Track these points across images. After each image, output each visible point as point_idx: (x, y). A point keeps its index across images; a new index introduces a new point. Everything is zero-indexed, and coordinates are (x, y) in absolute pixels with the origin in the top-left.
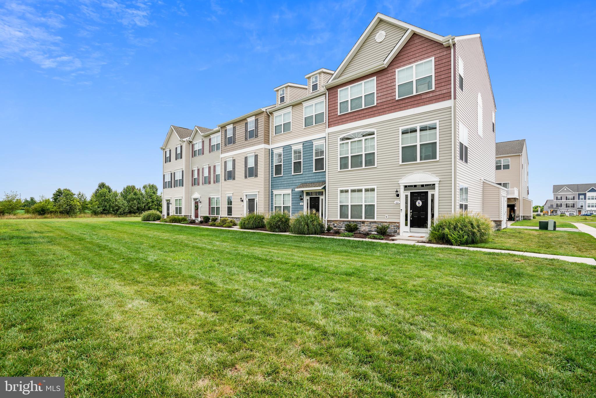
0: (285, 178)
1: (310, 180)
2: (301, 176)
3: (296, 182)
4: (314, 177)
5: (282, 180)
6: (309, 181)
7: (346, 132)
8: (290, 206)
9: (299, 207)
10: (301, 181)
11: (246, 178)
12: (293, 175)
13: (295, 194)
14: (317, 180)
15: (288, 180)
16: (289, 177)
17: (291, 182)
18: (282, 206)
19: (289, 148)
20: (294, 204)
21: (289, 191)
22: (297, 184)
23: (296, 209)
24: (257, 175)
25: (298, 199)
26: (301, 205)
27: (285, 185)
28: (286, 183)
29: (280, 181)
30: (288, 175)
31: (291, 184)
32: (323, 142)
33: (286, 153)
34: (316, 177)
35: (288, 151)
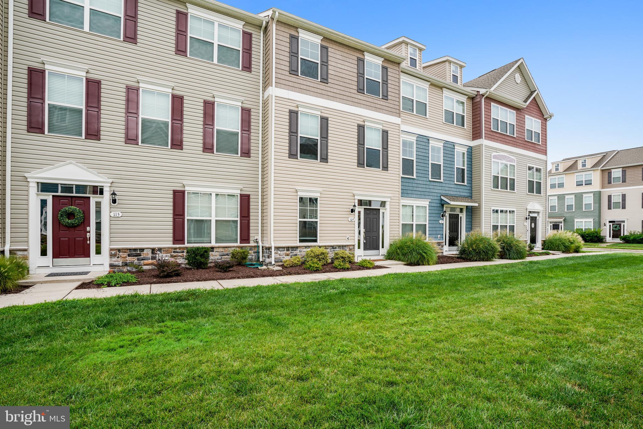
0: (418, 182)
1: (451, 193)
2: (441, 185)
3: (434, 191)
4: (455, 190)
5: (414, 185)
6: (449, 192)
7: (497, 151)
8: (426, 225)
9: (438, 226)
10: (440, 191)
11: (359, 165)
12: (430, 181)
13: (433, 208)
14: (458, 193)
15: (422, 186)
16: (425, 183)
17: (428, 190)
18: (415, 223)
19: (425, 140)
20: (432, 222)
21: (425, 203)
22: (436, 194)
23: (434, 229)
24: (387, 167)
25: (437, 215)
26: (440, 224)
27: (419, 193)
28: (420, 189)
29: (410, 185)
30: (423, 179)
31: (427, 194)
32: (465, 150)
33: (421, 147)
34: (458, 190)
35: (424, 144)
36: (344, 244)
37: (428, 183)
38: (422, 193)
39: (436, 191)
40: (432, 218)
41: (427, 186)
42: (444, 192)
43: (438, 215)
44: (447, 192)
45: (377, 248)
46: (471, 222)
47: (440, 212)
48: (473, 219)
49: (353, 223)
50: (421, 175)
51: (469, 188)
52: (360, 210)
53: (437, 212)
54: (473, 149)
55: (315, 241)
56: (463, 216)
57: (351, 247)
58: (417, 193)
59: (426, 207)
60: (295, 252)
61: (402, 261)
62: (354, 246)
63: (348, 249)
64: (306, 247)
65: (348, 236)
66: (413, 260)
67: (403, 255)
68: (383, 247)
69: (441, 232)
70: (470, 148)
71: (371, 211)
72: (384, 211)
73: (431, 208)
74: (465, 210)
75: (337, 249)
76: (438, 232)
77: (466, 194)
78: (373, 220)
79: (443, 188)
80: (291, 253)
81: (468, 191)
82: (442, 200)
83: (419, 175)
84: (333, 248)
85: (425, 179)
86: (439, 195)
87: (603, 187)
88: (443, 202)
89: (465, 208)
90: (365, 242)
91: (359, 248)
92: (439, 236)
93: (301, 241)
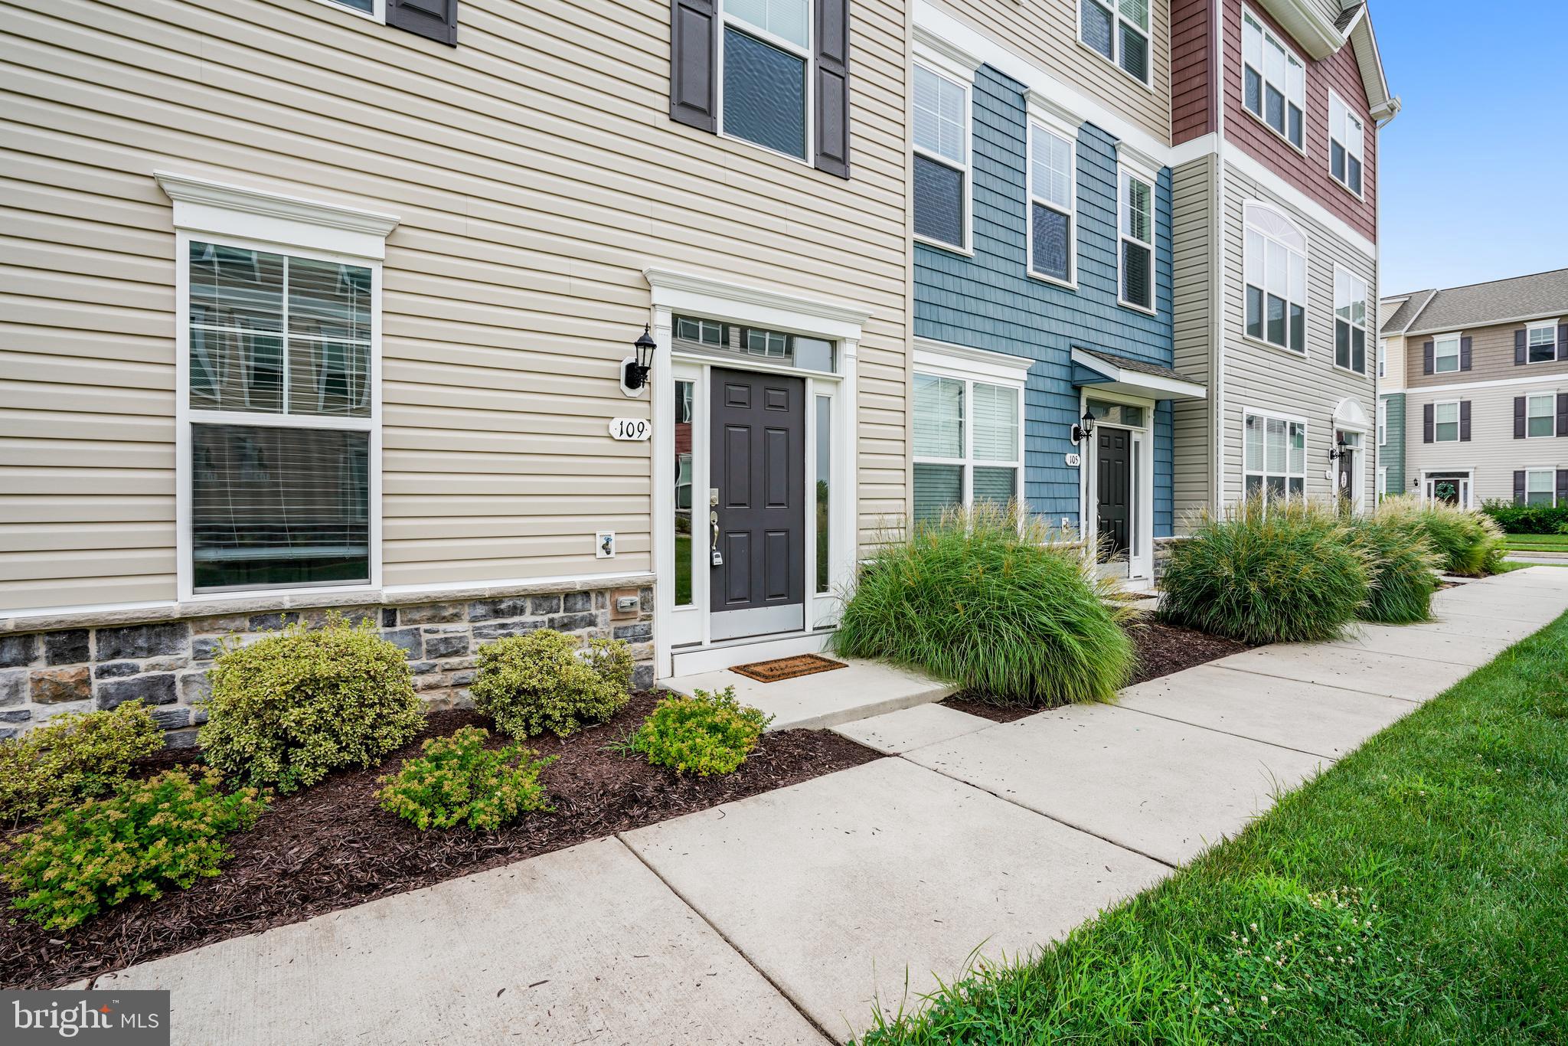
0: (983, 276)
1: (1106, 340)
2: (1071, 301)
3: (1045, 324)
4: (1118, 328)
5: (969, 288)
6: (1100, 339)
7: (1259, 195)
8: (1015, 470)
9: (1060, 476)
10: (1068, 330)
11: (681, 113)
12: (1031, 280)
13: (1042, 400)
14: (1130, 346)
15: (1000, 297)
16: (1009, 283)
17: (1022, 318)
18: (969, 463)
19: (1010, 98)
20: (1039, 460)
21: (1012, 374)
22: (1051, 341)
23: (1044, 491)
24: (844, 161)
25: (1055, 431)
26: (1068, 467)
27: (988, 326)
28: (991, 310)
29: (950, 283)
30: (1002, 266)
31: (1018, 333)
32: (1149, 177)
33: (995, 122)
34: (1127, 332)
35: (1005, 111)
36: (578, 580)
37: (1023, 288)
38: (1000, 329)
39: (1054, 326)
40: (1039, 444)
41: (1019, 302)
42: (1080, 333)
43: (1060, 431)
44: (1093, 336)
45: (794, 594)
46: (1172, 464)
47: (1067, 417)
48: (1177, 452)
49: (641, 450)
50: (992, 246)
51: (1163, 330)
52: (685, 375)
53: (1055, 417)
54: (1175, 178)
55: (358, 569)
56: (1144, 439)
57: (625, 600)
58: (979, 324)
59: (1011, 393)
60: (146, 667)
61: (936, 673)
62: (647, 588)
63: (604, 615)
64: (260, 618)
65: (605, 528)
66: (1002, 672)
67: (938, 636)
68: (822, 585)
69: (1071, 506)
70: (1166, 172)
71: (758, 387)
72: (826, 390)
73: (1036, 398)
74: (1151, 413)
75: (528, 618)
76: (1061, 505)
77: (1154, 353)
78: (767, 437)
79: (1078, 318)
80: (102, 673)
81: (1159, 342)
82: (1074, 365)
83: (985, 244)
84: (497, 613)
85: (1010, 268)
86: (1063, 344)
87: (1410, 383)
88: (1079, 375)
89: (1153, 406)
90: (718, 561)
91: (683, 595)
92: (1065, 520)
93: (206, 576)
